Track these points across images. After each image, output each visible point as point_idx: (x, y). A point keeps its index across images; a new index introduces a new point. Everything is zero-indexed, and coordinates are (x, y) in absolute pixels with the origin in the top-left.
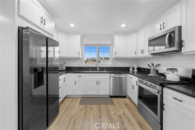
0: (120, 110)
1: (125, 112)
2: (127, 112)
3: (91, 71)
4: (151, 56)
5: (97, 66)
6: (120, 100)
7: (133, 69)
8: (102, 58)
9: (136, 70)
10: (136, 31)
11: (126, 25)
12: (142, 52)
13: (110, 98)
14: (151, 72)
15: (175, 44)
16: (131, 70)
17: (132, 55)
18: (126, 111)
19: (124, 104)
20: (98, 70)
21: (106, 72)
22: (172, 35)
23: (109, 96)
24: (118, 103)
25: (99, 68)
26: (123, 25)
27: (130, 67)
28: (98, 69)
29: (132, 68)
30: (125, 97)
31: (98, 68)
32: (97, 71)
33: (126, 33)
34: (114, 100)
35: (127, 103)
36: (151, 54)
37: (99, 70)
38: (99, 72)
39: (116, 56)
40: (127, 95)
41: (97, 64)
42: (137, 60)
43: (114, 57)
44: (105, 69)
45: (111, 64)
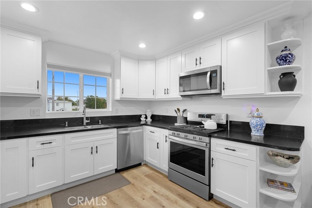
0: (146, 189)
1: (154, 188)
2: (157, 187)
4: (181, 98)
5: (83, 116)
6: (134, 171)
7: (146, 118)
9: (149, 120)
10: (154, 59)
11: (146, 44)
12: (167, 91)
13: (118, 175)
14: (179, 120)
15: (217, 85)
16: (143, 119)
17: (147, 96)
18: (154, 186)
19: (146, 176)
20: (85, 124)
21: (102, 126)
22: (214, 75)
23: (114, 172)
24: (135, 178)
25: (87, 119)
26: (142, 46)
27: (141, 115)
28: (85, 121)
29: (145, 116)
30: (140, 165)
31: (85, 119)
32: (82, 125)
33: (140, 59)
34: (125, 174)
35: (148, 174)
36: (182, 96)
37: (88, 124)
38: (89, 127)
39: (124, 96)
40: (143, 161)
42: (149, 103)
43: (118, 98)
44: (100, 121)
45: (111, 110)
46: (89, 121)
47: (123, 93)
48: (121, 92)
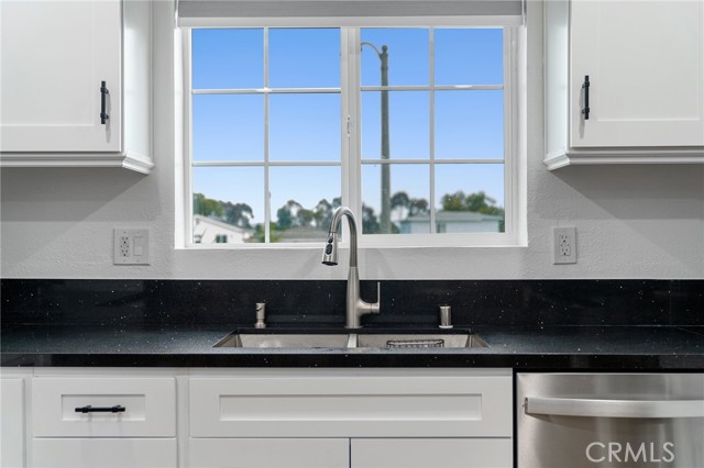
3: (271, 328)
5: (340, 273)
8: (421, 204)
20: (353, 322)
21: (456, 343)
25: (367, 291)
28: (357, 306)
31: (353, 290)
32: (340, 327)
37: (369, 324)
38: (376, 344)
41: (344, 242)
43: (558, 154)
44: (445, 310)
45: (524, 243)
46: (376, 307)
47: (586, 112)
48: (578, 108)
